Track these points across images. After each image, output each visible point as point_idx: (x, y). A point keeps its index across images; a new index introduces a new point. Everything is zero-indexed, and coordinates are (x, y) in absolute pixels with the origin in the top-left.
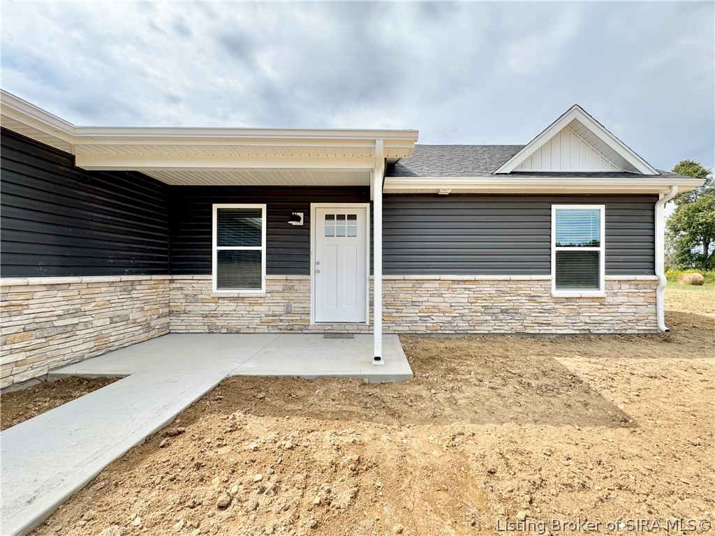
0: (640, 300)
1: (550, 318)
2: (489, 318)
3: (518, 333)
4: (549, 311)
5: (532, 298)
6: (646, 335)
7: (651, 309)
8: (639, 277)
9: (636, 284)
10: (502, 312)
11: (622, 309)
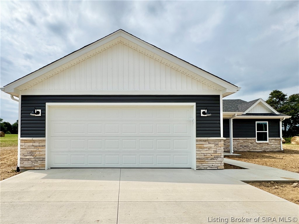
0: (277, 144)
1: (256, 148)
2: (241, 148)
3: (248, 151)
4: (255, 146)
5: (251, 143)
6: (278, 152)
7: (279, 145)
8: (276, 138)
9: (276, 140)
10: (245, 146)
11: (272, 146)
